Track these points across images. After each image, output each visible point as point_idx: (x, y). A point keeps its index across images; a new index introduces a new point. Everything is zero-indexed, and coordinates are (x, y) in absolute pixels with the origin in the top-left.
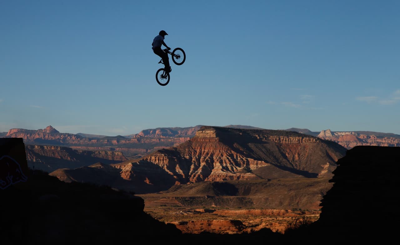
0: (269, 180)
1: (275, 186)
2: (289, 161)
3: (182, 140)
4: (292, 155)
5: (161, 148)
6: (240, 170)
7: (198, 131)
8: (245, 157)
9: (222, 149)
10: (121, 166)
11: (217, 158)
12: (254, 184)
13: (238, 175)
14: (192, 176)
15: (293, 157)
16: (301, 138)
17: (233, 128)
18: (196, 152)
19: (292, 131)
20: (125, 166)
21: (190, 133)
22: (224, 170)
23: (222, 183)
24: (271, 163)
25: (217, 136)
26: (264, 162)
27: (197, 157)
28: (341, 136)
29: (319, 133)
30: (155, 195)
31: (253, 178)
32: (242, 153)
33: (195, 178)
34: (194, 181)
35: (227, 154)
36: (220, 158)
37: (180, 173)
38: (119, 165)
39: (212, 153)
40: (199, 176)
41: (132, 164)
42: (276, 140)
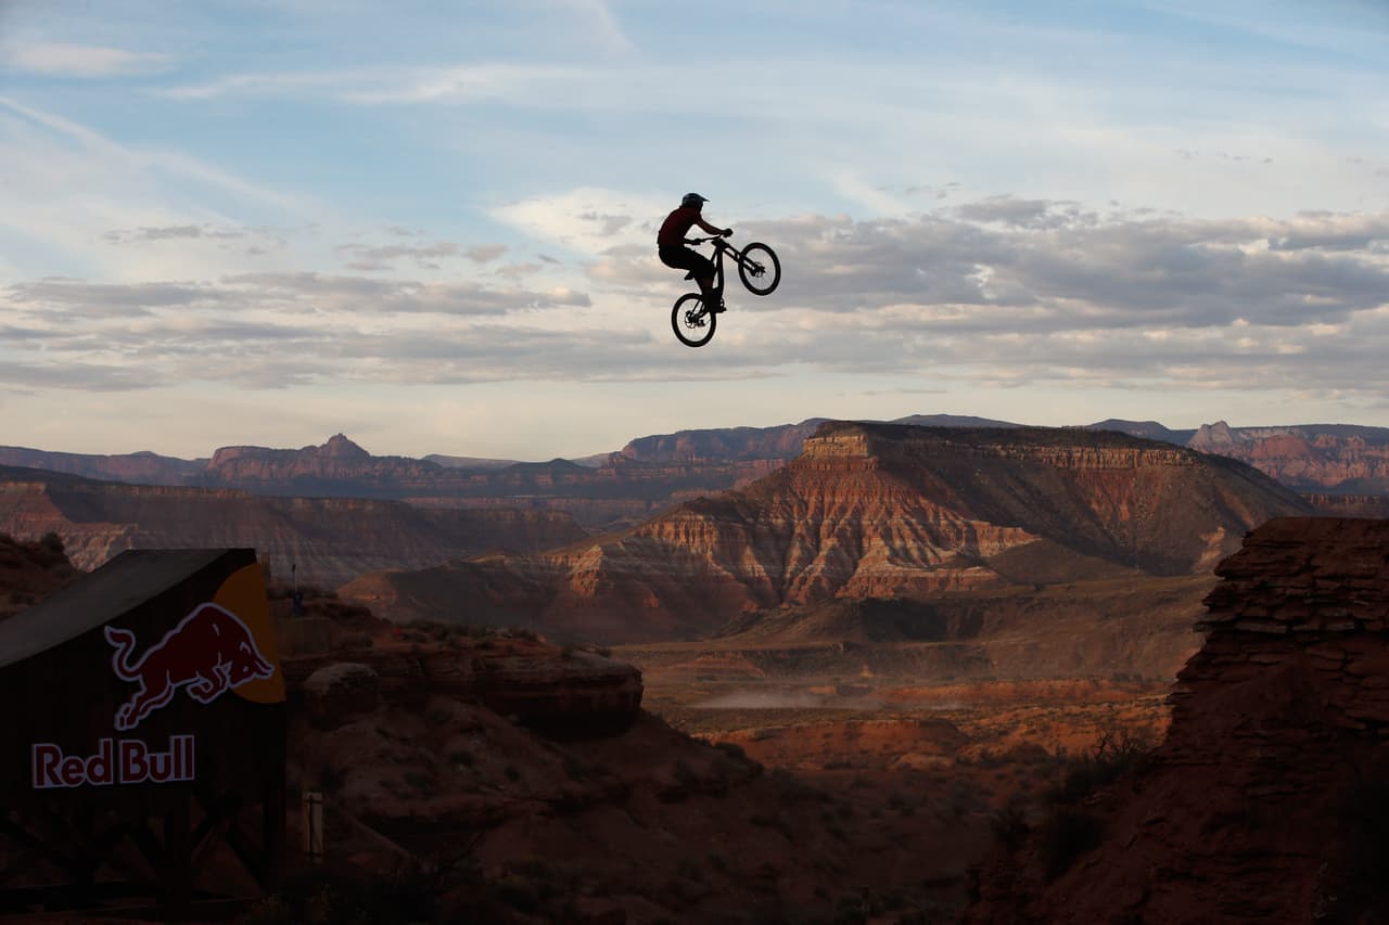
0: (1039, 588)
1: (1057, 605)
2: (1099, 525)
3: (761, 467)
4: (1110, 506)
5: (694, 494)
6: (948, 558)
7: (811, 437)
8: (961, 518)
9: (890, 492)
10: (567, 557)
11: (875, 522)
12: (991, 600)
13: (942, 575)
15: (1114, 510)
16: (1136, 451)
17: (920, 424)
18: (806, 504)
19: (1109, 429)
20: (579, 557)
21: (784, 444)
22: (895, 559)
23: (892, 602)
24: (1044, 535)
25: (871, 453)
26: (1024, 530)
27: (810, 521)
28: (1260, 442)
29: (1192, 433)
30: (680, 645)
31: (989, 584)
32: (952, 504)
33: (805, 588)
34: (801, 599)
35: (906, 507)
36: (883, 522)
37: (757, 575)
38: (563, 551)
40: (818, 580)
41: (602, 550)
42: (1058, 458)
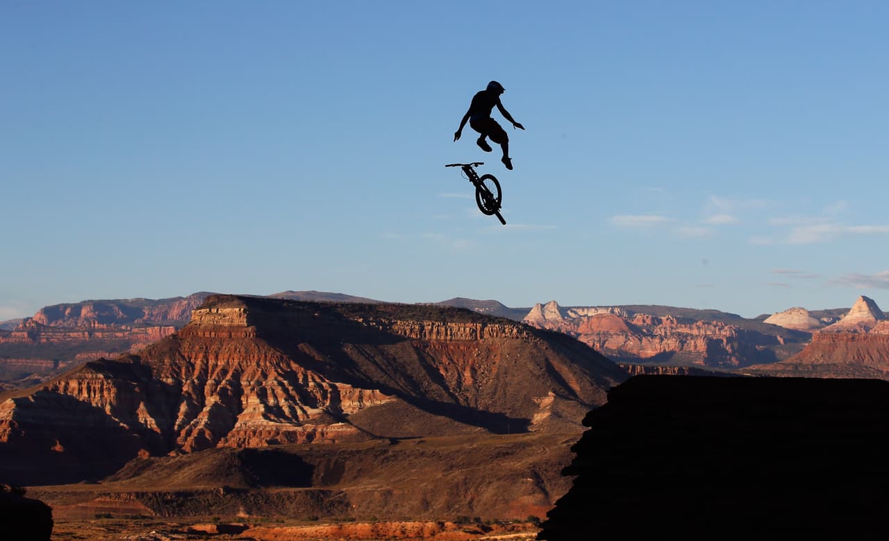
0: (394, 441)
1: (409, 456)
2: (446, 388)
3: (154, 333)
4: (456, 372)
5: (95, 356)
6: (314, 415)
7: (198, 308)
8: (327, 381)
9: (266, 357)
11: (252, 383)
12: (351, 452)
13: (309, 430)
14: (183, 433)
15: (459, 377)
16: (479, 326)
17: (295, 299)
18: (193, 366)
19: (456, 306)
21: (174, 313)
22: (269, 415)
23: (266, 452)
24: (399, 394)
25: (250, 323)
26: (381, 392)
28: (585, 319)
29: (527, 311)
30: (81, 487)
31: (348, 438)
32: (319, 369)
33: (190, 439)
34: (187, 448)
35: (280, 371)
36: (258, 383)
37: (149, 427)
39: (235, 370)
40: (201, 432)
41: (15, 402)
42: (412, 330)
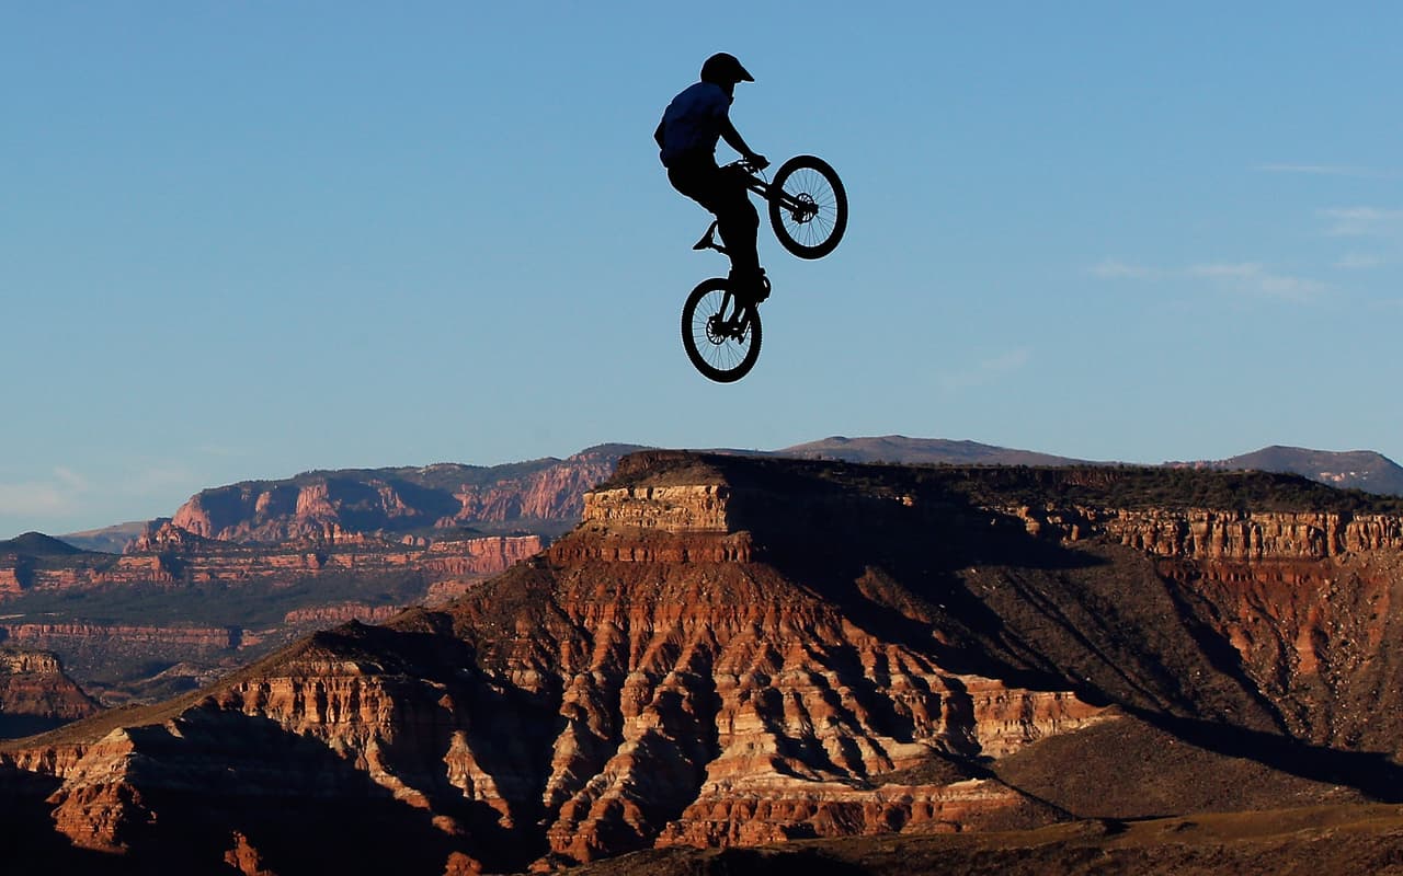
0: (1115, 827)
2: (1250, 686)
3: (488, 554)
4: (1274, 644)
5: (336, 615)
6: (908, 759)
7: (599, 488)
8: (938, 670)
9: (778, 610)
10: (51, 755)
12: (1005, 855)
13: (894, 799)
14: (566, 811)
15: (1283, 654)
16: (1333, 519)
17: (849, 459)
18: (589, 638)
19: (1270, 468)
20: (80, 755)
21: (538, 500)
22: (788, 761)
23: (780, 859)
24: (1126, 708)
25: (734, 524)
26: (1078, 696)
27: (597, 676)
31: (998, 820)
32: (914, 639)
33: (586, 826)
34: (580, 853)
35: (814, 645)
36: (761, 679)
37: (478, 797)
38: (39, 743)
39: (699, 646)
40: (614, 809)
41: (132, 738)
42: (1156, 535)
